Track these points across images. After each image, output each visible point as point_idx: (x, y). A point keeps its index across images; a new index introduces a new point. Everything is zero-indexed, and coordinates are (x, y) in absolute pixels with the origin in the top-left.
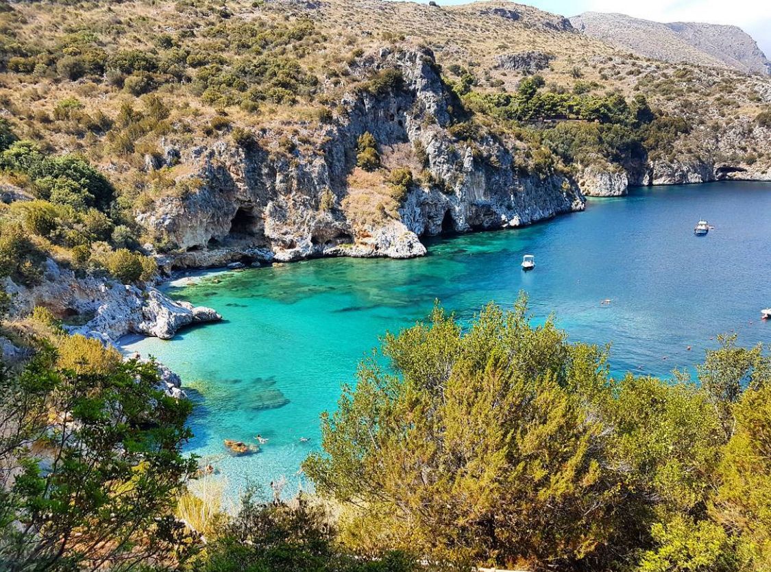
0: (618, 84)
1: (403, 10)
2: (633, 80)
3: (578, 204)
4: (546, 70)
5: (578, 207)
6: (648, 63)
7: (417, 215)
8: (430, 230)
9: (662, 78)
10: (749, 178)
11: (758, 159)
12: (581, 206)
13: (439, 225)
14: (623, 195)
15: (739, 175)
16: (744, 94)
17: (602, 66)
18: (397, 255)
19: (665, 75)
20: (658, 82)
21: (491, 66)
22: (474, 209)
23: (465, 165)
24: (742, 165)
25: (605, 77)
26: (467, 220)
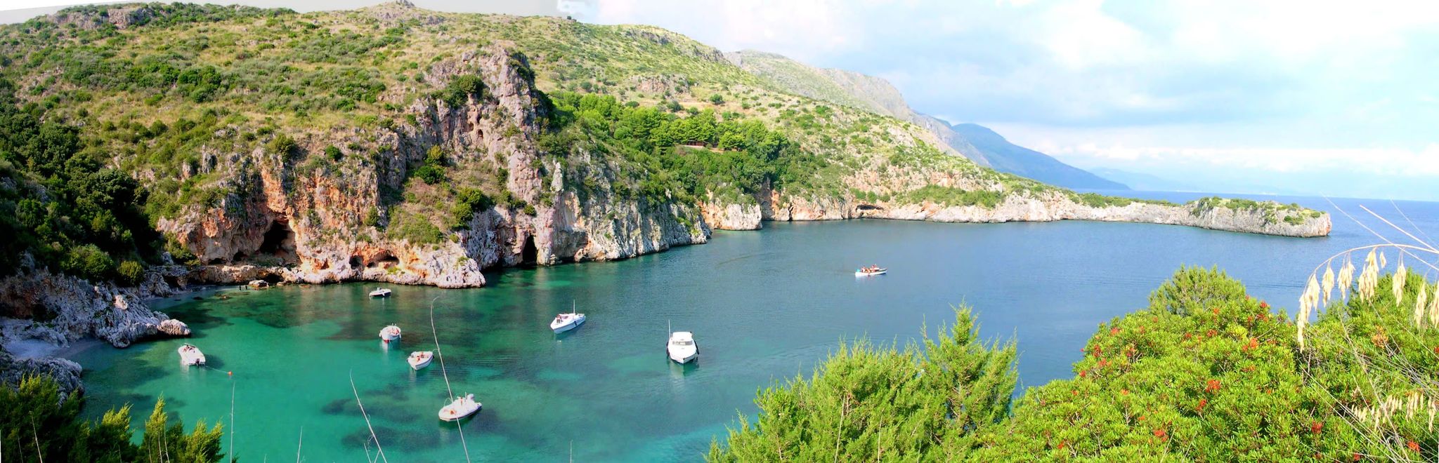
0: (760, 117)
1: (535, 23)
2: (775, 113)
3: (698, 236)
4: (687, 96)
5: (698, 240)
6: (790, 98)
7: (489, 240)
8: (506, 259)
9: (802, 113)
10: (885, 216)
11: (891, 198)
12: (702, 238)
13: (518, 254)
14: (757, 229)
15: (876, 213)
16: (879, 134)
17: (744, 96)
18: (447, 284)
19: (805, 110)
20: (799, 116)
21: (629, 87)
22: (564, 236)
23: (554, 183)
24: (879, 203)
25: (746, 107)
26: (554, 250)
